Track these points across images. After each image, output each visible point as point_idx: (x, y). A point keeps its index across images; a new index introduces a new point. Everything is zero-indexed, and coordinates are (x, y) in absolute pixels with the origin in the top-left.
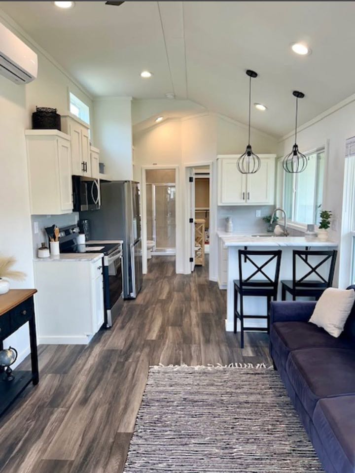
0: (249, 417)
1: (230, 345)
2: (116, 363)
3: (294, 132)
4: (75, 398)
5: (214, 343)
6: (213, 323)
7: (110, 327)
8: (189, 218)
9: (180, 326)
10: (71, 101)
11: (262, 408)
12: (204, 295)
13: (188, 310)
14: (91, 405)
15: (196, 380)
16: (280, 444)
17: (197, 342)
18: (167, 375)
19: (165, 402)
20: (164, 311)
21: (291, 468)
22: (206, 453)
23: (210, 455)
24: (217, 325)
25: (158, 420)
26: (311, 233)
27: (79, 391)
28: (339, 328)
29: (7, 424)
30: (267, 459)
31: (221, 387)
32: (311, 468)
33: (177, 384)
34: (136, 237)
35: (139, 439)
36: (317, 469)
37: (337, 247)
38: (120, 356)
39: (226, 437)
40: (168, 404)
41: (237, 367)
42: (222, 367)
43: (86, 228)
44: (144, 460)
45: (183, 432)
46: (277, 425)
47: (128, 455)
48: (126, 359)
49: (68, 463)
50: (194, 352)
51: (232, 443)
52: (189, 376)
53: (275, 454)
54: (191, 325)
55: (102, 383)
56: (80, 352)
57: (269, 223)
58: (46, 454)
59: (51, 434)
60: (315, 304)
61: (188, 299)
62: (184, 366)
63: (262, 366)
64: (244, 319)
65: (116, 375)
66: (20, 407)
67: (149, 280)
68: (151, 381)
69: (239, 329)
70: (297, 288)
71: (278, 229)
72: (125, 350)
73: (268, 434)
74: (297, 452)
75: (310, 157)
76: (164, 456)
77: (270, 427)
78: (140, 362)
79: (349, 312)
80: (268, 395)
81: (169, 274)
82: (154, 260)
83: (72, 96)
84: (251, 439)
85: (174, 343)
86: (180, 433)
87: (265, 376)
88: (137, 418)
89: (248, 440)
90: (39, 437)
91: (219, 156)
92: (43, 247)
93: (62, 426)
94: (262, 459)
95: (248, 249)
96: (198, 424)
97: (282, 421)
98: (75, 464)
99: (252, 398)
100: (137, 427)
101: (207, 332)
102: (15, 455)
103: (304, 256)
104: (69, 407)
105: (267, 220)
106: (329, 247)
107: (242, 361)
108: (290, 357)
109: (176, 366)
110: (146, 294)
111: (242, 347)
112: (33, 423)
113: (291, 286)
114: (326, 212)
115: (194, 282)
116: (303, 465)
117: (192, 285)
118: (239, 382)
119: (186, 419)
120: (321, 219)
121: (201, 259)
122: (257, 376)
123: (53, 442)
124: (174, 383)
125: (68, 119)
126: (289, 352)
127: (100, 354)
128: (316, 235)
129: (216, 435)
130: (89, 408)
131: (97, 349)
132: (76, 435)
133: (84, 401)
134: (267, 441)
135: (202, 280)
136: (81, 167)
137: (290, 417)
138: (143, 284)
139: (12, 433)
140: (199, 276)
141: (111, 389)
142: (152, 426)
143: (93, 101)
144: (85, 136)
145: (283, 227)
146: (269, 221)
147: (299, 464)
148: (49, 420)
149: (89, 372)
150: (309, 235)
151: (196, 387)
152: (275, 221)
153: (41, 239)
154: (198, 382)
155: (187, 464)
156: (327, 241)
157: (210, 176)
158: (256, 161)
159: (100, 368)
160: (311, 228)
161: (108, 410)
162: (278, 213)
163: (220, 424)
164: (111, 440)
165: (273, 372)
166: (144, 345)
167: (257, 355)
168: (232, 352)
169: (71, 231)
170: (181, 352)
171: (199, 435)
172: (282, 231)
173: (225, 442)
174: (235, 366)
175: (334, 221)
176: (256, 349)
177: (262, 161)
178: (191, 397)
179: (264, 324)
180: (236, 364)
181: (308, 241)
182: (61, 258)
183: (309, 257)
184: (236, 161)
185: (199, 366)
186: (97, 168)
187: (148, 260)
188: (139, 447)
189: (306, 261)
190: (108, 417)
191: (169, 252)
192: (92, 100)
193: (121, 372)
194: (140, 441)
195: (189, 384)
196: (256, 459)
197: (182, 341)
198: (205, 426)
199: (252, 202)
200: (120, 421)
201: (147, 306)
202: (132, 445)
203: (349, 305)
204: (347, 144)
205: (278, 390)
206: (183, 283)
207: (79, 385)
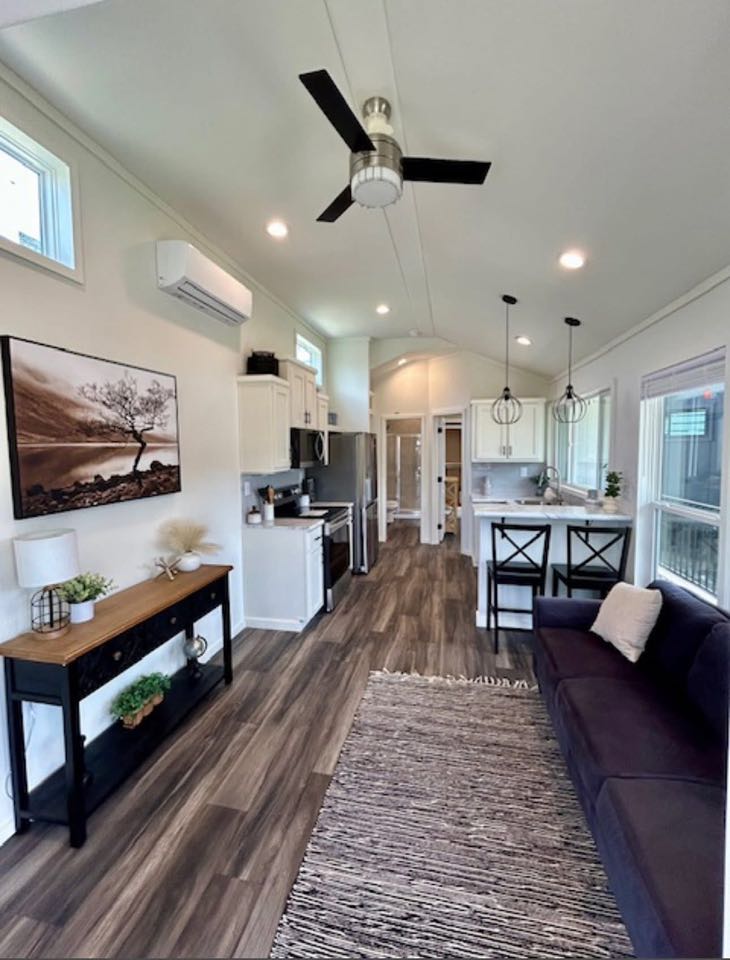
0: (499, 771)
1: (480, 648)
2: (329, 661)
3: (567, 372)
4: (269, 710)
5: (458, 642)
6: (461, 613)
7: (331, 611)
8: (437, 476)
9: (418, 615)
10: (298, 342)
11: (519, 757)
12: (453, 573)
13: (429, 595)
14: (286, 724)
15: (430, 698)
16: (545, 828)
17: (437, 640)
18: (390, 686)
19: (384, 731)
20: (400, 592)
21: (561, 879)
22: (429, 827)
23: (435, 833)
24: (465, 616)
25: (368, 760)
26: (593, 501)
27: (275, 701)
28: (637, 647)
29: (180, 740)
30: (523, 854)
31: (462, 714)
32: (594, 885)
33: (402, 702)
34: (369, 499)
35: (339, 788)
36: (606, 890)
37: (631, 522)
38: (336, 652)
39: (462, 802)
40: (387, 734)
41: (487, 683)
42: (466, 681)
43: (311, 487)
44: (340, 827)
45: (401, 784)
46: (541, 790)
47: (319, 814)
48: (343, 658)
49: (238, 816)
50: (431, 654)
51: (470, 815)
52: (419, 690)
53: (536, 846)
54: (431, 615)
55: (307, 690)
56: (290, 641)
57: (538, 484)
58: (216, 795)
59: (230, 761)
60: (600, 605)
61: (432, 578)
62: (416, 675)
63: (523, 686)
64: (500, 614)
65: (326, 680)
66: (201, 715)
67: (386, 550)
68: (368, 695)
69: (493, 626)
70: (574, 577)
71: (549, 493)
72: (344, 643)
73: (527, 806)
74: (571, 848)
75: (591, 400)
76: (368, 823)
77: (529, 793)
78: (359, 664)
79: (653, 625)
80: (527, 734)
81: (413, 544)
82: (397, 525)
83: (300, 338)
84: (498, 811)
85: (406, 638)
86: (396, 787)
87: (526, 701)
88: (342, 752)
89: (495, 813)
90: (213, 766)
91: (473, 402)
92: (254, 511)
93: (244, 752)
94: (514, 854)
95: (507, 522)
96: (424, 774)
97: (550, 785)
98: (249, 818)
99: (504, 738)
100: (339, 769)
101: (451, 625)
102: (177, 792)
103: (583, 535)
104: (260, 724)
105: (535, 480)
106: (619, 522)
107: (495, 673)
108: (559, 687)
109: (405, 674)
110: (381, 567)
111: (496, 651)
112: (212, 742)
113: (564, 573)
114: (614, 473)
115: (442, 555)
116: (581, 878)
117: (439, 558)
118: (488, 708)
119: (408, 761)
120: (607, 483)
121: (453, 526)
122: (514, 700)
123: (228, 777)
124: (398, 700)
125: (288, 364)
126: (560, 679)
127: (313, 646)
128: (601, 505)
129: (448, 798)
130: (283, 729)
131: (310, 641)
132: (258, 770)
133: (280, 716)
134: (525, 819)
135: (452, 552)
136: (303, 417)
137: (561, 778)
138: (380, 556)
139: (183, 754)
140: (449, 547)
141: (317, 700)
142: (360, 768)
143: (326, 344)
144: (310, 382)
145: (556, 491)
146: (537, 482)
147: (573, 873)
148: (231, 739)
149: (295, 672)
150: (589, 503)
151: (428, 710)
152: (546, 482)
153: (254, 501)
154: (431, 702)
155: (399, 844)
156: (617, 512)
157: (462, 427)
158: (517, 406)
159: (309, 668)
160: (593, 494)
161: (307, 734)
162: (549, 473)
163: (456, 778)
164: (302, 785)
165: (538, 696)
166: (367, 639)
167: (516, 667)
168: (482, 660)
169: (293, 492)
170: (414, 653)
171: (422, 795)
172: (554, 496)
173: (458, 812)
174: (484, 681)
175: (625, 487)
176: (516, 656)
177: (524, 406)
178: (419, 726)
179: (527, 623)
180: (486, 679)
181: (590, 512)
182: (276, 524)
183: (590, 535)
184: (489, 407)
185: (434, 677)
186: (324, 418)
187: (388, 524)
188: (337, 802)
189: (586, 542)
190: (304, 748)
191: (416, 514)
192: (326, 342)
193: (333, 675)
194: (340, 793)
195: (418, 704)
196: (504, 852)
197: (417, 636)
198: (433, 778)
199: (515, 457)
200: (319, 754)
201: (379, 584)
202: (328, 797)
203: (652, 614)
204: (643, 383)
205: (544, 727)
206: (428, 556)
207: (278, 691)
